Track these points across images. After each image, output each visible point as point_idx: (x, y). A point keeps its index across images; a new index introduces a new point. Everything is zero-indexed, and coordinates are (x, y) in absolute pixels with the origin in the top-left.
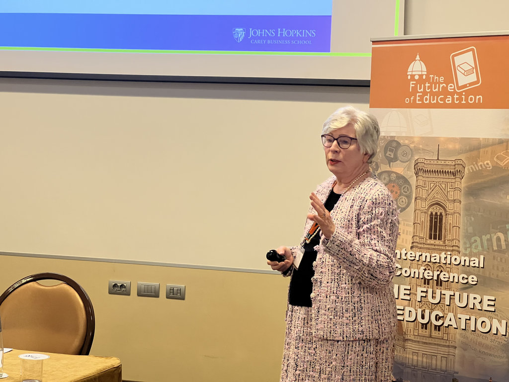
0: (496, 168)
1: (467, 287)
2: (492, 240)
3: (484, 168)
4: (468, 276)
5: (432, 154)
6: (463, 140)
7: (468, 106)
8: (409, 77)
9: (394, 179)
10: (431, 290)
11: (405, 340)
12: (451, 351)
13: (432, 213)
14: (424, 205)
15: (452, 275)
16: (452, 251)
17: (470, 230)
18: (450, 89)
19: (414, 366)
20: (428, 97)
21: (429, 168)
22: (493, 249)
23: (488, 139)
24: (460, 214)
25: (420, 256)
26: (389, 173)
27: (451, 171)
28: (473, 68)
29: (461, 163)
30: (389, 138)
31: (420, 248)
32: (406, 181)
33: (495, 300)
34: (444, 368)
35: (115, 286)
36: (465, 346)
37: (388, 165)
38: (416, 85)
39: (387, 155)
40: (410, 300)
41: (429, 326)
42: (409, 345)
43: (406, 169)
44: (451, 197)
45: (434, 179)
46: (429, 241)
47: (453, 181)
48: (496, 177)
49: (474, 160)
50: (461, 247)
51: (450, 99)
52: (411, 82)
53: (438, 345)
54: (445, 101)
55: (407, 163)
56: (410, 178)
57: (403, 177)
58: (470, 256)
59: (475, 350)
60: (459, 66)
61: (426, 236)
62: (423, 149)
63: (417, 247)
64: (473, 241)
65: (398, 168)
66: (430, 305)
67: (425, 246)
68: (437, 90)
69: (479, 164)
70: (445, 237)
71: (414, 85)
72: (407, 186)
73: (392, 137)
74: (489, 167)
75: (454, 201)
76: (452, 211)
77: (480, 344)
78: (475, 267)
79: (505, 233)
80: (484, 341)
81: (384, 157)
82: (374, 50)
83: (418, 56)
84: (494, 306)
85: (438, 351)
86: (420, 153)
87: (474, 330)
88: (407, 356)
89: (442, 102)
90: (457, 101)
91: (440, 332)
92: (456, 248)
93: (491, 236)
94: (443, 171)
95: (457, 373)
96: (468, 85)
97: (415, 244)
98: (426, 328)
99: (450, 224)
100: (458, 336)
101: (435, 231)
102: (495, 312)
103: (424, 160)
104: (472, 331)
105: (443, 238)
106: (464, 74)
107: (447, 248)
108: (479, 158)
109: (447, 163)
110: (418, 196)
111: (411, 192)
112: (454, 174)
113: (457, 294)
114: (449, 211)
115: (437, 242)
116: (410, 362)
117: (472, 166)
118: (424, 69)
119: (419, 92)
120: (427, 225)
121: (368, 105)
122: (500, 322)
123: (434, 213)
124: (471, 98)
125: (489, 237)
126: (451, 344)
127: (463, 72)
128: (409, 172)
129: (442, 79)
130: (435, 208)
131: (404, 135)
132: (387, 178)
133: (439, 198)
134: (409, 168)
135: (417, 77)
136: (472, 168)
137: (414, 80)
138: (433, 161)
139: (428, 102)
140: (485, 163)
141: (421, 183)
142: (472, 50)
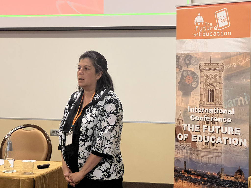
0: (239, 66)
1: (227, 124)
2: (237, 101)
3: (233, 66)
4: (227, 119)
5: (208, 61)
6: (222, 53)
7: (224, 37)
8: (195, 24)
9: (190, 73)
10: (210, 126)
11: (198, 151)
12: (220, 155)
13: (209, 89)
14: (205, 86)
15: (219, 119)
16: (219, 107)
17: (227, 96)
18: (215, 29)
19: (203, 163)
20: (205, 33)
21: (206, 68)
22: (238, 105)
23: (234, 52)
24: (222, 89)
25: (204, 110)
26: (187, 71)
27: (217, 69)
28: (226, 19)
29: (222, 64)
30: (187, 54)
31: (204, 106)
32: (196, 74)
33: (240, 130)
34: (217, 163)
35: (54, 132)
36: (226, 152)
37: (187, 67)
38: (199, 27)
39: (186, 62)
40: (199, 132)
41: (209, 143)
42: (199, 153)
43: (195, 68)
44: (218, 81)
45: (209, 73)
46: (208, 103)
47: (218, 73)
48: (238, 70)
49: (228, 63)
50: (223, 105)
51: (216, 34)
52: (196, 26)
53: (214, 152)
54: (213, 35)
55: (196, 66)
56: (197, 73)
57: (194, 73)
58: (228, 109)
59: (231, 154)
60: (219, 18)
61: (206, 100)
62: (203, 59)
63: (202, 106)
64: (228, 101)
65: (192, 68)
66: (209, 133)
67: (206, 105)
68: (209, 30)
69: (231, 65)
70: (215, 101)
71: (198, 28)
72: (196, 77)
73: (188, 53)
74: (235, 66)
75: (219, 83)
76: (218, 88)
77: (234, 151)
78: (230, 114)
79: (244, 97)
80: (235, 149)
81: (185, 63)
82: (177, 11)
83: (199, 13)
84: (240, 132)
85: (213, 155)
86: (202, 60)
87: (230, 144)
88: (199, 158)
89: (212, 35)
90: (219, 35)
91: (214, 146)
92: (221, 106)
93: (237, 99)
94: (213, 69)
95: (223, 165)
96: (224, 27)
97: (201, 105)
98: (208, 145)
99: (218, 94)
100: (223, 148)
101: (211, 98)
102: (240, 135)
103: (204, 64)
104: (230, 145)
105: (214, 101)
106: (222, 22)
107: (217, 106)
108: (230, 62)
109: (215, 65)
110: (202, 81)
111: (198, 80)
112: (218, 70)
113: (222, 128)
114: (217, 88)
115: (212, 103)
116: (201, 161)
117: (227, 66)
118: (202, 19)
119: (201, 31)
120: (207, 95)
121: (176, 38)
122: (243, 140)
123: (210, 89)
124: (226, 33)
125: (236, 99)
126: (220, 152)
127: (221, 20)
128: (197, 70)
129: (211, 24)
130: (210, 87)
131: (194, 52)
132: (186, 73)
133: (212, 82)
134: (197, 68)
135: (199, 24)
136: (227, 67)
137: (198, 25)
138: (208, 64)
139: (205, 35)
140: (233, 64)
141: (203, 75)
142: (225, 10)
